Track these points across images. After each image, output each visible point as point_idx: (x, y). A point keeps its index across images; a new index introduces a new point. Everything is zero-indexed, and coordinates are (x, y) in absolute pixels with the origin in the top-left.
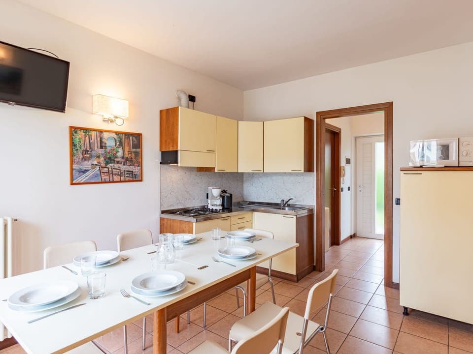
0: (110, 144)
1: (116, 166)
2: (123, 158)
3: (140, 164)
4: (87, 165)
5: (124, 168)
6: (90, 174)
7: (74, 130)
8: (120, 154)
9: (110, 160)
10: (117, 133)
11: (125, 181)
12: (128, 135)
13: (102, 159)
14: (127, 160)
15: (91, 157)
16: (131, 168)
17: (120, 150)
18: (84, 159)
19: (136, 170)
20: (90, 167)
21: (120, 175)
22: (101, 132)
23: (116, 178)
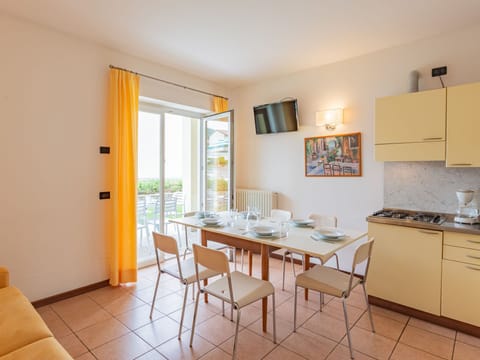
0: (331, 146)
1: (336, 163)
2: (342, 156)
3: (360, 162)
4: (315, 163)
5: (342, 164)
6: (317, 169)
7: (307, 140)
8: (339, 153)
9: (332, 158)
10: (337, 137)
11: (344, 176)
12: (346, 137)
13: (325, 158)
14: (344, 158)
15: (318, 157)
16: (349, 165)
17: (340, 150)
18: (314, 159)
19: (355, 166)
20: (317, 165)
21: (340, 170)
22: (324, 138)
23: (336, 173)
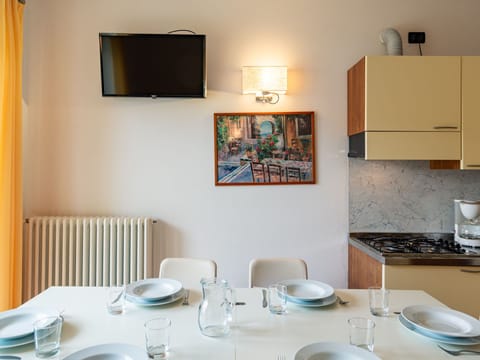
0: (265, 131)
1: (274, 161)
2: (284, 149)
3: (313, 158)
4: (234, 160)
5: (284, 164)
6: (238, 172)
7: (219, 118)
8: (279, 144)
9: (266, 152)
10: (275, 115)
11: (287, 183)
12: (290, 116)
13: (254, 152)
14: (288, 153)
15: (240, 150)
16: (297, 164)
17: (280, 139)
18: (232, 153)
19: (305, 166)
20: (238, 163)
21: (280, 174)
22: (253, 115)
23: (274, 178)
